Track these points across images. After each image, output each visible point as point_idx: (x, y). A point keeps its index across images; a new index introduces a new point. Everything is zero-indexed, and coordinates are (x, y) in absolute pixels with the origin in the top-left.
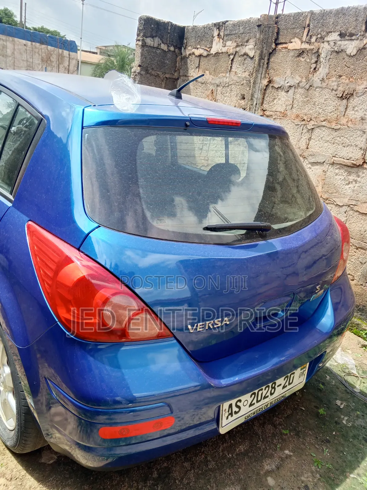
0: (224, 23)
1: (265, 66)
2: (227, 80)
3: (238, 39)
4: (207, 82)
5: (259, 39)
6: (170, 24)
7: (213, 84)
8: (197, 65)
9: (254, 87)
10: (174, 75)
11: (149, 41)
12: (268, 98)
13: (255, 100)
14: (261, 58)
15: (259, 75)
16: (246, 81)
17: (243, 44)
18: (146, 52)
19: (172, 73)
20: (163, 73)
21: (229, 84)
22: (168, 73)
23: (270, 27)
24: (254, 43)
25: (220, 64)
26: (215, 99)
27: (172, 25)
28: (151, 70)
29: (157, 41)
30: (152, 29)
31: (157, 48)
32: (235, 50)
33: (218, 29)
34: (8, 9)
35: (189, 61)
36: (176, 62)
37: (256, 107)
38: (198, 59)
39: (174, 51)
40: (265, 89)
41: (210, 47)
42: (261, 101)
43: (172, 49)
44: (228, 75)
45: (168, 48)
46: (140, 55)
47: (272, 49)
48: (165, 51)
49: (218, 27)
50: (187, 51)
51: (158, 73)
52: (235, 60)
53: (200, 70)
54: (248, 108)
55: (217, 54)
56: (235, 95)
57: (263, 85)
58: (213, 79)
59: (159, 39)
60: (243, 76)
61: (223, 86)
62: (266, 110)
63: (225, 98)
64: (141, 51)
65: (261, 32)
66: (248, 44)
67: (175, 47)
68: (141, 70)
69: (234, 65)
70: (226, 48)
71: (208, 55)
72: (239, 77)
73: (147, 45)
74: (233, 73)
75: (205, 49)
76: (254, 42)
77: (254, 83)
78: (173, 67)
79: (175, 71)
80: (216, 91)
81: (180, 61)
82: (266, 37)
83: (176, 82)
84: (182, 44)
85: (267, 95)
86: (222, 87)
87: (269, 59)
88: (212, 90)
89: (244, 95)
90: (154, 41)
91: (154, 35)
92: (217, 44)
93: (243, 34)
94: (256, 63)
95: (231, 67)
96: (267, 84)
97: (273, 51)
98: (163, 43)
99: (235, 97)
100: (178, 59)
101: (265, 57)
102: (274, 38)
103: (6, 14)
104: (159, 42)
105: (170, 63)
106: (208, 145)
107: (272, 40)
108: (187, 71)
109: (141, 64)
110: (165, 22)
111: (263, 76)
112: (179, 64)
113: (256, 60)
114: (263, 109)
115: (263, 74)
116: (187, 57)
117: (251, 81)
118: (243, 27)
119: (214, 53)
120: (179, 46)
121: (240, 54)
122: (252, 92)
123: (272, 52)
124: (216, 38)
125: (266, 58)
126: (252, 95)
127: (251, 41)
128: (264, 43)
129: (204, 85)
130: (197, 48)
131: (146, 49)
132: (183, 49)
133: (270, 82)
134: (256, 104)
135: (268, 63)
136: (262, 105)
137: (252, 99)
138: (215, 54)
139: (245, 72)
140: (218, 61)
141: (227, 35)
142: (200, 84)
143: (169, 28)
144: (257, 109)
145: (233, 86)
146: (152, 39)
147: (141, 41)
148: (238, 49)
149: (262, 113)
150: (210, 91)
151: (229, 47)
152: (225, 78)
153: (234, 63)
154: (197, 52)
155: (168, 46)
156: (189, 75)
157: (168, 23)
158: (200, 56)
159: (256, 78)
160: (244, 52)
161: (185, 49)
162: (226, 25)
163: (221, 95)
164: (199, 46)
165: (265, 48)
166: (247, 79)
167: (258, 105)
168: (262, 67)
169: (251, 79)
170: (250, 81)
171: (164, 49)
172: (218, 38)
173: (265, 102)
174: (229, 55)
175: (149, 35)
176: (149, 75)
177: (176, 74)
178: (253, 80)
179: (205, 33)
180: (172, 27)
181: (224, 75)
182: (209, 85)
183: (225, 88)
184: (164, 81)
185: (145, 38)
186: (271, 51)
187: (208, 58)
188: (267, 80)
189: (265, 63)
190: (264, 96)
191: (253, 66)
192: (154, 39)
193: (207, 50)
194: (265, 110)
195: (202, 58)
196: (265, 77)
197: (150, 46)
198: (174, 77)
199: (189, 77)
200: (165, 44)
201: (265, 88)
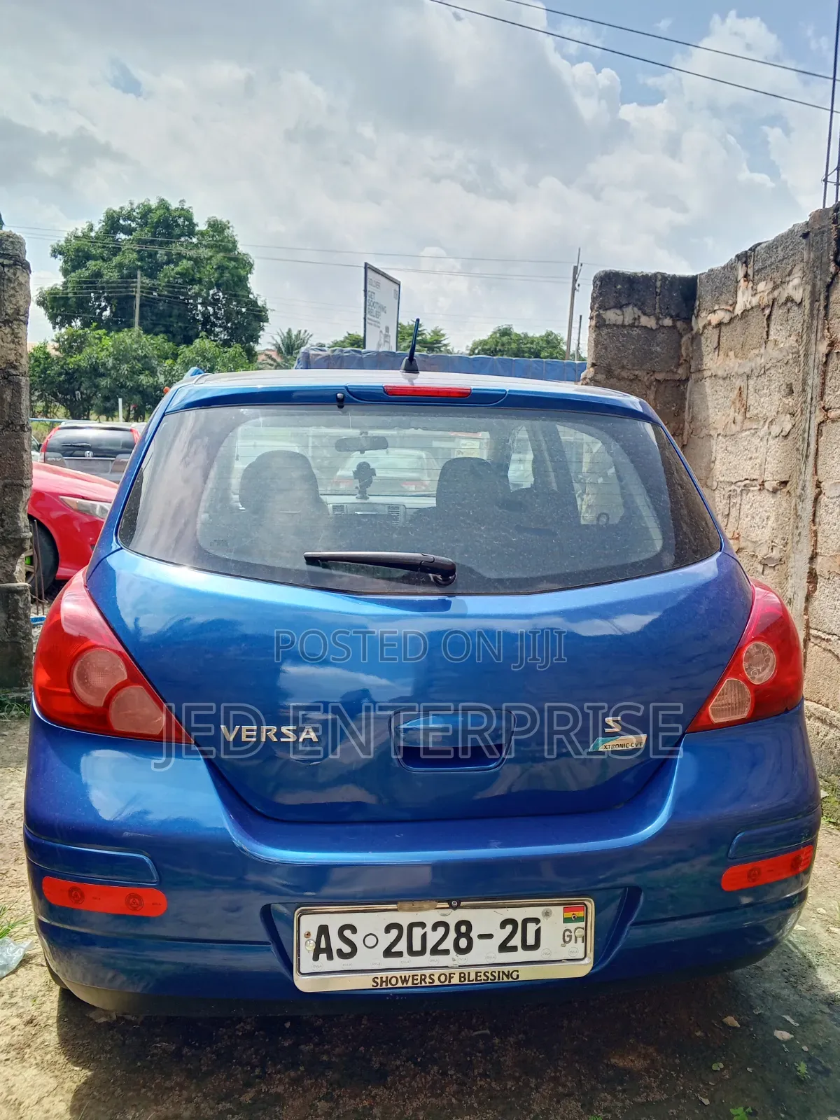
0: (753, 249)
1: (822, 312)
2: (763, 360)
3: (775, 274)
4: (732, 374)
5: (808, 262)
6: (659, 277)
7: (741, 375)
8: (715, 344)
9: (806, 364)
10: (676, 373)
11: (612, 316)
12: (833, 380)
13: (809, 390)
14: (814, 299)
15: (813, 337)
16: (792, 353)
17: (783, 280)
18: (605, 337)
19: (671, 371)
20: (648, 373)
21: (766, 368)
22: (661, 371)
23: (823, 232)
24: (800, 274)
25: (751, 332)
26: (745, 407)
27: (664, 277)
28: (619, 370)
29: (629, 314)
30: (619, 293)
31: (632, 326)
32: (771, 296)
33: (744, 265)
34: (552, 333)
35: (703, 340)
36: (680, 346)
37: (811, 404)
38: (716, 332)
39: (674, 327)
40: (826, 363)
41: (734, 303)
42: (819, 390)
43: (668, 322)
44: (762, 350)
45: (657, 323)
46: (593, 345)
47: (831, 276)
48: (652, 329)
49: (744, 259)
50: (700, 319)
51: (636, 373)
52: (773, 317)
53: (721, 353)
54: (799, 410)
55: (745, 312)
56: (777, 389)
57: (821, 355)
58: (740, 364)
59: (636, 309)
60: (787, 345)
61: (756, 374)
62: (830, 409)
63: (762, 400)
64: (594, 337)
65: (810, 246)
66: (791, 277)
67: (675, 318)
68: (596, 373)
69: (772, 327)
70: (758, 296)
71: (731, 320)
72: (781, 350)
73: (607, 323)
74: (770, 344)
75: (726, 310)
76: (801, 272)
77: (805, 355)
78: (673, 358)
79: (679, 365)
80: (746, 388)
81: (689, 343)
82: (819, 253)
83: (682, 387)
84: (693, 310)
85: (830, 375)
86: (755, 378)
87: (827, 298)
88: (740, 388)
89: (791, 384)
90: (623, 314)
91: (624, 302)
92: (743, 294)
93: (783, 260)
94: (806, 311)
95: (768, 332)
96: (827, 351)
97: (833, 279)
98: (645, 314)
99: (776, 393)
100: (684, 339)
101: (820, 294)
102: (831, 253)
103: (548, 342)
104: (634, 313)
105: (664, 351)
106: (738, 505)
107: (828, 258)
108: (702, 360)
109: (594, 362)
110: (647, 275)
111: (819, 335)
112: (687, 349)
113: (806, 305)
114: (824, 408)
115: (819, 330)
116: (701, 332)
117: (801, 352)
118: (782, 247)
119: (739, 313)
120: (684, 315)
121: (780, 302)
122: (803, 376)
123: (832, 283)
124: (742, 283)
125: (822, 297)
126: (804, 382)
127: (796, 270)
128: (817, 267)
129: (728, 381)
130: (714, 311)
131: (605, 331)
132: (694, 318)
133: (832, 345)
134: (812, 399)
135: (826, 307)
136: (822, 399)
137: (804, 390)
138: (742, 313)
139: (790, 336)
140: (748, 324)
141: (759, 271)
142: (721, 382)
143: (658, 284)
144: (813, 409)
145: (772, 371)
146: (619, 312)
147: (594, 318)
148: (776, 293)
149: (822, 417)
150: (736, 392)
151: (762, 294)
152: (758, 358)
153: (772, 324)
154: (714, 319)
155: (658, 319)
156: (705, 368)
157: (655, 275)
158: (720, 325)
159: (808, 342)
160: (786, 295)
161: (697, 317)
162: (756, 252)
163: (755, 394)
164: (716, 307)
165: (819, 277)
166: (794, 351)
167: (814, 400)
168: (816, 318)
169: (801, 347)
170: (798, 352)
171: (649, 326)
172: (745, 281)
173: (828, 391)
174: (763, 309)
175: (612, 304)
176: (615, 379)
177: (680, 371)
178: (804, 348)
179: (726, 278)
180: (665, 282)
181: (756, 351)
182: (734, 381)
183: (759, 378)
184: (652, 388)
185: (601, 312)
186: (829, 280)
187: (732, 325)
188: (827, 342)
189: (822, 308)
190: (824, 379)
191: (802, 321)
192: (624, 310)
193: (729, 311)
194: (828, 409)
195: (723, 328)
196: (823, 337)
197: (614, 325)
198: (677, 377)
199: (705, 372)
200: (649, 316)
201: (824, 360)
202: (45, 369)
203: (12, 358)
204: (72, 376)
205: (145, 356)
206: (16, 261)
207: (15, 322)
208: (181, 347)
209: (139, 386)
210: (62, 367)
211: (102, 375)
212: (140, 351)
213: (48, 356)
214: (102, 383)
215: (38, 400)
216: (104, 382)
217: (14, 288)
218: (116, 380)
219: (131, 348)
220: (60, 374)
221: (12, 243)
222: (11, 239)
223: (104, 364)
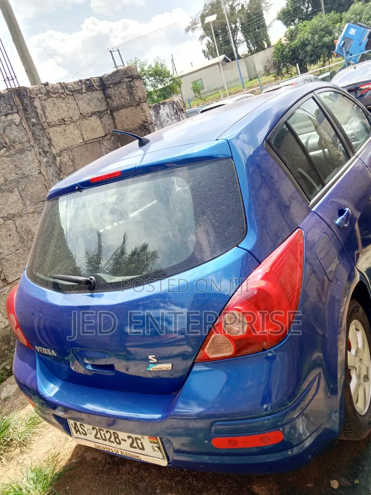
202: (282, 52)
203: (144, 119)
204: (294, 51)
205: (326, 27)
206: (133, 77)
207: (141, 103)
208: (343, 14)
209: (325, 44)
210: (290, 48)
211: (307, 45)
212: (323, 25)
213: (282, 45)
214: (308, 49)
215: (283, 68)
216: (309, 48)
217: (135, 90)
218: (314, 45)
219: (318, 25)
220: (289, 52)
221: (130, 70)
222: (129, 69)
223: (307, 39)
